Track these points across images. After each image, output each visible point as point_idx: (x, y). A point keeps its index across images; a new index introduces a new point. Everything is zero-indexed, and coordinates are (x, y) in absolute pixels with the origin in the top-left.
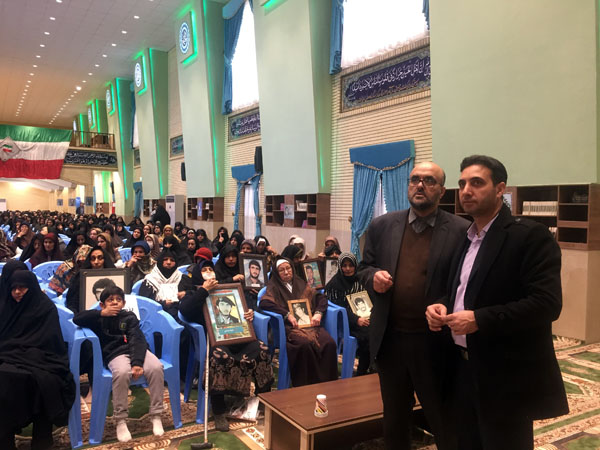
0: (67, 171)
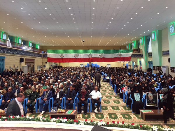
0: (132, 59)
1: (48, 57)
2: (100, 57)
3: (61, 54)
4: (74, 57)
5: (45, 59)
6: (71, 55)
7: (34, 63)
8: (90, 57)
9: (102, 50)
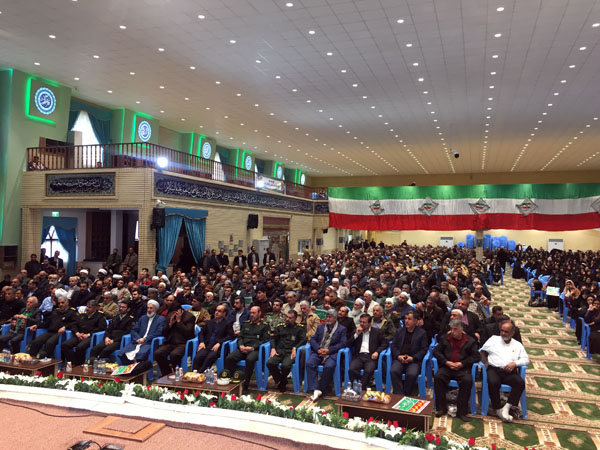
1: (333, 210)
2: (518, 212)
3: (374, 202)
4: (418, 213)
5: (322, 219)
6: (410, 203)
7: (287, 230)
8: (479, 212)
9: (526, 187)
